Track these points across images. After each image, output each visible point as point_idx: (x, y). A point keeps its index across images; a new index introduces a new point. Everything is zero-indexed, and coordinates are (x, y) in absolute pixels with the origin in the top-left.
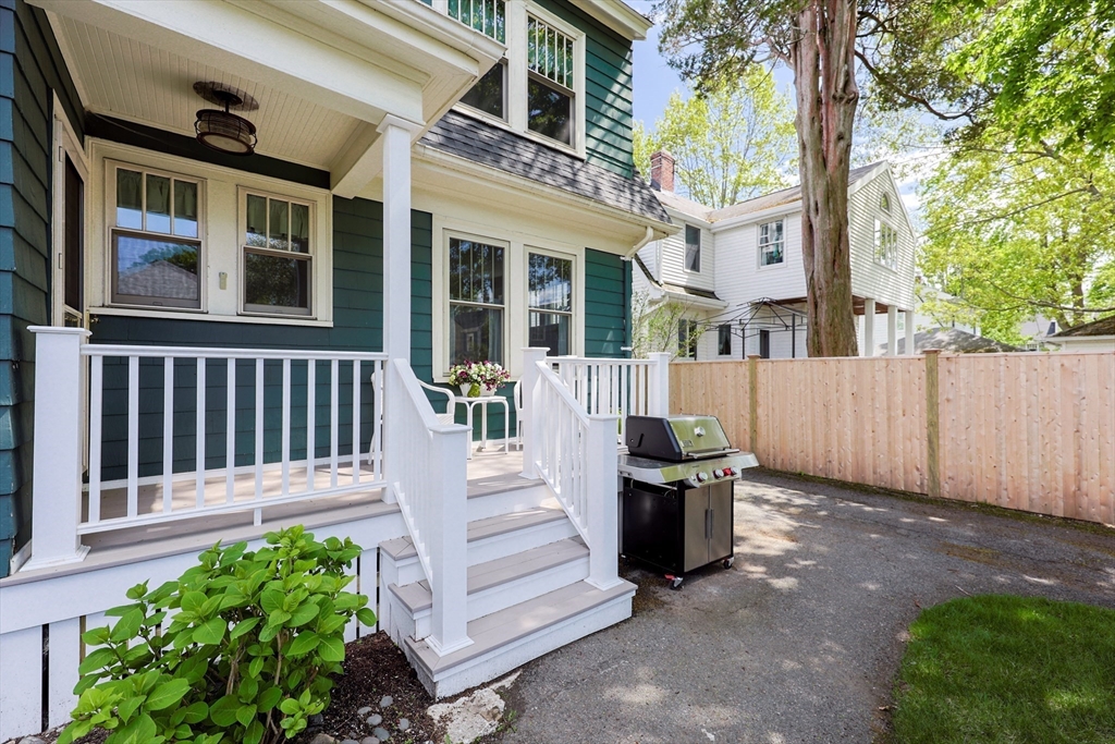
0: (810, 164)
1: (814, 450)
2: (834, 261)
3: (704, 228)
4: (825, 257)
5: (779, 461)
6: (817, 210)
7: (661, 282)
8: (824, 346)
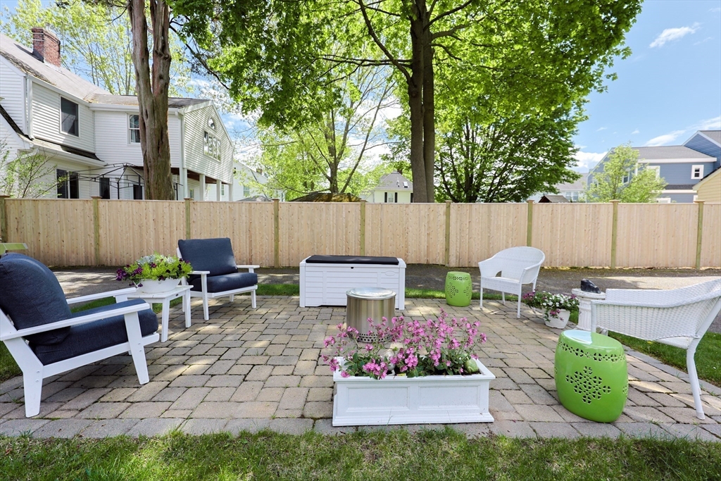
0: (142, 86)
1: (134, 252)
2: (158, 148)
3: (81, 104)
4: (152, 144)
5: (114, 260)
6: (147, 115)
7: (32, 137)
8: (153, 195)
